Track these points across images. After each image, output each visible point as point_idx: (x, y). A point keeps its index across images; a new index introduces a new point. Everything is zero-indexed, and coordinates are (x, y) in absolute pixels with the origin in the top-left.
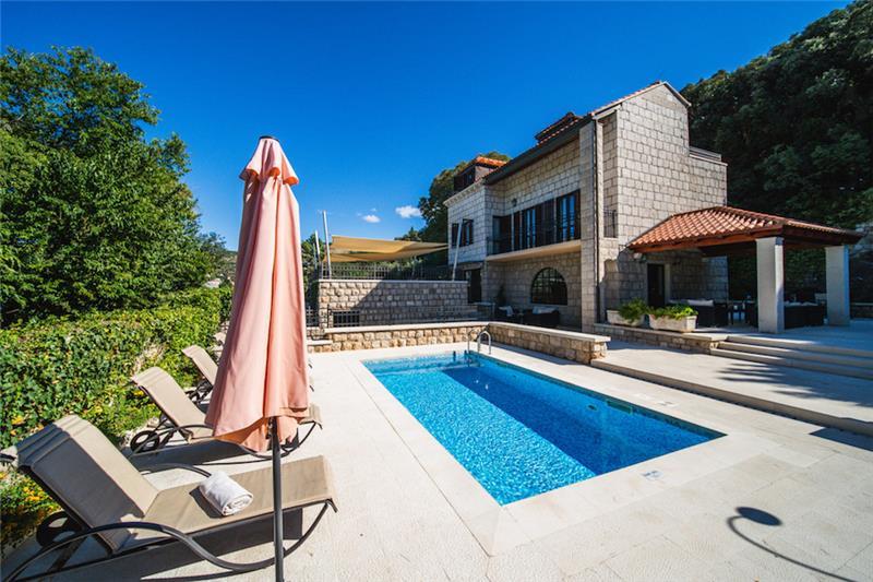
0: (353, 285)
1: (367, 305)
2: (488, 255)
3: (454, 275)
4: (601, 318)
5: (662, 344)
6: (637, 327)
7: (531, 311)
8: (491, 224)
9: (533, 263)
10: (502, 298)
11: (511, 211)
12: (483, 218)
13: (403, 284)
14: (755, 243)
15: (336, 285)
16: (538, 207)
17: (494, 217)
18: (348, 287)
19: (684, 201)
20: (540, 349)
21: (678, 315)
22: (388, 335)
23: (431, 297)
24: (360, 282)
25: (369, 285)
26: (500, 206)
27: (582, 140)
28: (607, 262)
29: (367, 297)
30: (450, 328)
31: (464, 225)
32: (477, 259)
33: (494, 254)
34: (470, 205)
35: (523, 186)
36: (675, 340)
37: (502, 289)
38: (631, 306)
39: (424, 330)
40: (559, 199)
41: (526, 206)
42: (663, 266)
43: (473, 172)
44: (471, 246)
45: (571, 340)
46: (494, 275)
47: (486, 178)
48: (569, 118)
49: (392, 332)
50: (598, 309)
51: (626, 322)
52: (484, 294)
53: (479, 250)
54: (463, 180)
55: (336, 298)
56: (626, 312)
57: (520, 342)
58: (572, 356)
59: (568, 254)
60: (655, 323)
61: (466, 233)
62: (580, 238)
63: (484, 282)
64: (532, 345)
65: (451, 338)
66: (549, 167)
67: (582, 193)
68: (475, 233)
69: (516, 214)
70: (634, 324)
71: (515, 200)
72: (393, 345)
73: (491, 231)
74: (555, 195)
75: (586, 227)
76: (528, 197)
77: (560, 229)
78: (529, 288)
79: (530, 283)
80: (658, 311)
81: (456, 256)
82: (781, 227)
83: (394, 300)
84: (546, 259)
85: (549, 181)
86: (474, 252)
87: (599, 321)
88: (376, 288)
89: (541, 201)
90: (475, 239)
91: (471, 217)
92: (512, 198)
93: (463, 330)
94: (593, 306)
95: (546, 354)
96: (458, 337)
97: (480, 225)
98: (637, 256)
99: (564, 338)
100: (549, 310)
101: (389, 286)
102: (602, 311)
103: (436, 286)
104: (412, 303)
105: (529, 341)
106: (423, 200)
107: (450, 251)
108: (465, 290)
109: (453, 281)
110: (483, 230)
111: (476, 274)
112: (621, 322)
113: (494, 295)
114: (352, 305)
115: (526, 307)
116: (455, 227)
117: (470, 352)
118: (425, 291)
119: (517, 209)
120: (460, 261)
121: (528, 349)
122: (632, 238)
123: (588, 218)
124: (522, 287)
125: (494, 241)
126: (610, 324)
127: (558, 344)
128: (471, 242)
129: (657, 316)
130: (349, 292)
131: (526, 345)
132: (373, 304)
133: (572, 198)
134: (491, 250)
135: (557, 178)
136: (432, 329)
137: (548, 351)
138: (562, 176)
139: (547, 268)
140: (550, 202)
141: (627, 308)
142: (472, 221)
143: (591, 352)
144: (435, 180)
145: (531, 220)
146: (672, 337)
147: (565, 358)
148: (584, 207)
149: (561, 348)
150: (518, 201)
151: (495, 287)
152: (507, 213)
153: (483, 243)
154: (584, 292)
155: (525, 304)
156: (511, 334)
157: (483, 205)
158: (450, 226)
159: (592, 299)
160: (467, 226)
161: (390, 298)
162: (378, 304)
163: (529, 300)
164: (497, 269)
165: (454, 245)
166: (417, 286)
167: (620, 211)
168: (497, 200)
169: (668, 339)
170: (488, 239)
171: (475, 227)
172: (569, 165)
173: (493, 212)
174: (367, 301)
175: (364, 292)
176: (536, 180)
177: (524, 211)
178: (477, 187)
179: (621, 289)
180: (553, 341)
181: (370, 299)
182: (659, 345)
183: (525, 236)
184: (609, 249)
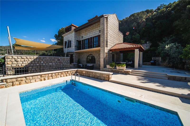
0: (25, 57)
1: (32, 65)
2: (75, 50)
3: (66, 55)
4: (105, 67)
5: (119, 73)
6: (113, 69)
7: (87, 65)
8: (76, 42)
9: (87, 53)
10: (79, 62)
11: (81, 39)
12: (74, 40)
13: (48, 57)
14: (135, 50)
15: (16, 57)
16: (88, 39)
17: (77, 40)
18: (22, 58)
19: (118, 41)
20: (93, 77)
21: (123, 66)
22: (39, 77)
23: (58, 62)
24: (28, 57)
25: (32, 58)
26: (78, 38)
27: (101, 21)
28: (106, 53)
29: (32, 62)
30: (65, 72)
31: (68, 42)
32: (72, 51)
33: (77, 50)
34: (70, 37)
35: (85, 33)
36: (122, 72)
37: (79, 60)
38: (113, 64)
39: (55, 73)
40: (94, 37)
41: (85, 38)
42: (114, 55)
43: (71, 28)
44: (70, 48)
45: (103, 74)
46: (77, 56)
47: (75, 29)
48: (96, 17)
49: (41, 75)
50: (104, 65)
51: (111, 68)
52: (74, 61)
53: (73, 49)
54: (68, 29)
55: (16, 63)
56: (111, 65)
57: (87, 75)
58: (103, 78)
59: (96, 51)
60: (117, 68)
61: (69, 44)
62: (100, 47)
63: (74, 58)
64: (91, 76)
65: (65, 75)
66: (91, 29)
67: (101, 35)
68: (72, 44)
69: (83, 40)
70: (113, 68)
71: (82, 37)
72: (41, 80)
73: (76, 44)
74: (93, 36)
75: (102, 44)
76: (86, 36)
77: (94, 45)
78: (86, 59)
79: (86, 58)
80: (119, 65)
81: (66, 50)
82: (140, 47)
83: (44, 63)
84: (90, 52)
85: (91, 33)
86: (71, 50)
87: (104, 67)
88: (36, 59)
89: (89, 37)
90: (72, 46)
91: (70, 40)
92: (82, 36)
93: (69, 72)
94: (103, 64)
95: (95, 78)
96: (67, 74)
97: (73, 42)
98: (111, 52)
99: (101, 74)
100: (92, 65)
101: (42, 58)
102: (105, 65)
103: (60, 58)
104: (51, 64)
105: (90, 74)
106: (56, 35)
107: (64, 49)
108: (69, 60)
109: (65, 57)
110: (74, 44)
111: (72, 56)
112: (110, 68)
113: (77, 61)
114: (25, 65)
115: (85, 64)
116: (66, 42)
117: (72, 80)
118: (56, 60)
119: (83, 39)
120: (67, 52)
121: (89, 77)
122: (110, 48)
123: (102, 42)
124: (84, 59)
125: (77, 47)
126: (107, 68)
127: (99, 75)
128: (70, 47)
129: (118, 66)
130: (23, 60)
131: (89, 76)
132: (35, 64)
133: (97, 37)
134: (76, 49)
135: (93, 32)
136: (58, 73)
137: (96, 77)
138: (95, 31)
139: (90, 54)
140: (91, 38)
141: (112, 64)
142: (71, 41)
143: (109, 77)
144: (60, 30)
145: (86, 42)
146: (121, 71)
147: (101, 79)
148: (101, 39)
149: (100, 76)
150: (83, 37)
151: (77, 59)
152: (80, 40)
153: (74, 47)
154: (101, 60)
155: (85, 63)
156: (84, 72)
157: (74, 37)
158: (64, 42)
159: (103, 62)
160: (69, 42)
161: (42, 62)
162: (37, 64)
163: (86, 62)
164: (77, 54)
165: (65, 47)
166: (53, 58)
167: (108, 41)
168: (78, 36)
169: (121, 72)
170: (75, 46)
171: (72, 43)
172: (96, 29)
173: (77, 39)
174: (32, 63)
175: (31, 60)
176: (88, 32)
177: (85, 40)
178: (72, 32)
179: (108, 60)
180: (97, 75)
181: (33, 63)
182: (118, 73)
183: (85, 46)
184: (106, 50)
